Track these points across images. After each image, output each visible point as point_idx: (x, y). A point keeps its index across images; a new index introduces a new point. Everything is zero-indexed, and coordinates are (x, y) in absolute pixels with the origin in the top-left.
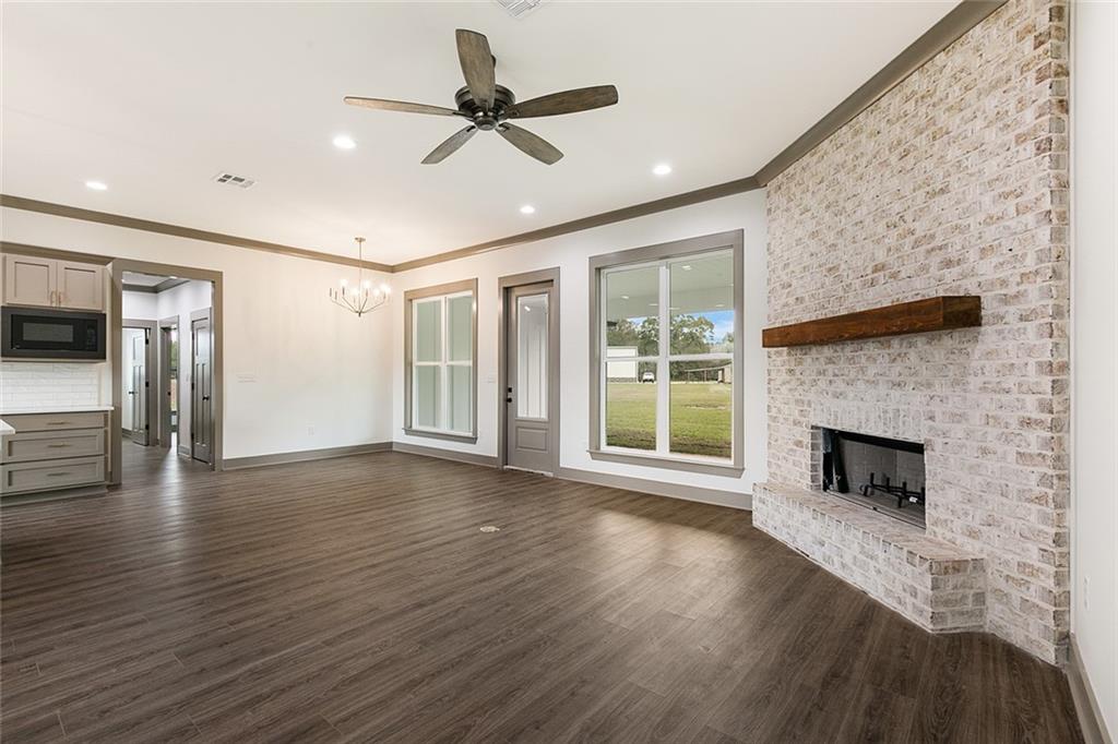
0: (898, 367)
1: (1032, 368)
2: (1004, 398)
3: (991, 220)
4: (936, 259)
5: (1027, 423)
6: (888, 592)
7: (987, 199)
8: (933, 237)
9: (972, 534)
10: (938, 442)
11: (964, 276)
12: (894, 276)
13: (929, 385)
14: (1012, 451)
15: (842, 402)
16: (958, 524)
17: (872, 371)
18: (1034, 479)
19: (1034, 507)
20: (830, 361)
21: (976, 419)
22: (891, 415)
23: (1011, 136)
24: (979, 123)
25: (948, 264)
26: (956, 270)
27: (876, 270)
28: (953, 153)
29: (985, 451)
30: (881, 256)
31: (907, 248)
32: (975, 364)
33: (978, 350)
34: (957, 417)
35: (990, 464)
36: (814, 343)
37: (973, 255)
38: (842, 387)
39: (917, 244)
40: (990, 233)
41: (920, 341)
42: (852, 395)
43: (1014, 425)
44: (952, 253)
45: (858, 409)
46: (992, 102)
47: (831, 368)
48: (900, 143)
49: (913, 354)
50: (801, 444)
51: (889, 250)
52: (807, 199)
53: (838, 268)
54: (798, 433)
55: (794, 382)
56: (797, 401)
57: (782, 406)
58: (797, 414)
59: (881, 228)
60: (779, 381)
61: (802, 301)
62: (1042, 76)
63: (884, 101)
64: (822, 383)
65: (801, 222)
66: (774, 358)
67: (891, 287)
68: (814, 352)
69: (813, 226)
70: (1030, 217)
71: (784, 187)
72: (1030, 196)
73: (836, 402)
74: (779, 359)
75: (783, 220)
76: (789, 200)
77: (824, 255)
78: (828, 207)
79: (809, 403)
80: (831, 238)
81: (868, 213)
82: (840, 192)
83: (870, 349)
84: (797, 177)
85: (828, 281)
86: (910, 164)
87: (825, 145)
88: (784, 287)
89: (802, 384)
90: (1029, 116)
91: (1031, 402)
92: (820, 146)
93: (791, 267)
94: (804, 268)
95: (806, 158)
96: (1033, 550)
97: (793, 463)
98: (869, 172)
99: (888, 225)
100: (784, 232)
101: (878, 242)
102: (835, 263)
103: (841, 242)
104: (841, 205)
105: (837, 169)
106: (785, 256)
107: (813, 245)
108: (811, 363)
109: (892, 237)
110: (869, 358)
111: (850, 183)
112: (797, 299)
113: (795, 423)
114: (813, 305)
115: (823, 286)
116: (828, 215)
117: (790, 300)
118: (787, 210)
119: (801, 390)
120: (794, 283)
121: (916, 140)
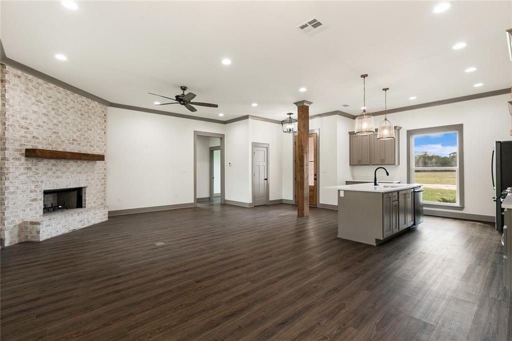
0: (80, 168)
1: (103, 169)
2: (99, 175)
3: (98, 141)
4: (89, 144)
5: (103, 178)
7: (98, 137)
8: (88, 139)
9: (95, 203)
10: (89, 185)
12: (79, 144)
13: (87, 173)
14: (100, 184)
15: (60, 179)
16: (92, 202)
17: (72, 169)
18: (103, 188)
19: (103, 193)
20: (54, 165)
21: (96, 179)
23: (101, 128)
24: (97, 121)
25: (91, 146)
27: (73, 140)
28: (92, 123)
29: (97, 185)
30: (75, 137)
31: (82, 139)
32: (96, 168)
34: (93, 179)
35: (98, 187)
36: (46, 158)
37: (95, 147)
38: (61, 174)
39: (85, 139)
40: (98, 143)
41: (85, 162)
42: (64, 176)
44: (92, 144)
45: (67, 181)
46: (99, 119)
47: (54, 168)
48: (80, 110)
49: (84, 166)
50: (35, 200)
51: (78, 136)
52: (41, 98)
53: (58, 133)
54: (33, 195)
55: (30, 173)
56: (33, 182)
57: (21, 186)
58: (33, 187)
59: (75, 129)
60: (17, 173)
61: (37, 138)
62: (105, 121)
63: (76, 95)
64: (50, 173)
65: (37, 105)
66: (11, 161)
67: (78, 147)
68: (45, 161)
69: (45, 111)
70: (103, 144)
71: (23, 79)
72: (103, 140)
73: (57, 179)
74: (18, 163)
75: (21, 95)
76: (27, 89)
77: (51, 126)
78: (53, 109)
79: (42, 182)
80: (55, 121)
81: (71, 123)
82: (59, 108)
83: (72, 162)
84: (34, 83)
85: (54, 136)
86: (84, 118)
87: (52, 85)
88: (22, 127)
89: (37, 174)
90: (103, 126)
91: (103, 175)
92: (50, 84)
93: (29, 121)
94: (39, 125)
95: (40, 81)
96: (103, 200)
97: (30, 210)
98: (72, 111)
99: (77, 130)
100: (23, 101)
101: (74, 132)
102: (57, 131)
103: (60, 125)
104: (60, 113)
105: (58, 99)
106: (24, 113)
107: (45, 119)
108: (43, 165)
109: (78, 134)
110: (71, 165)
111: (64, 108)
112: (34, 137)
113: (31, 191)
114: (45, 142)
115: (50, 137)
116: (53, 112)
117: (28, 135)
118: (25, 92)
119: (36, 177)
120: (31, 129)
121: (85, 114)
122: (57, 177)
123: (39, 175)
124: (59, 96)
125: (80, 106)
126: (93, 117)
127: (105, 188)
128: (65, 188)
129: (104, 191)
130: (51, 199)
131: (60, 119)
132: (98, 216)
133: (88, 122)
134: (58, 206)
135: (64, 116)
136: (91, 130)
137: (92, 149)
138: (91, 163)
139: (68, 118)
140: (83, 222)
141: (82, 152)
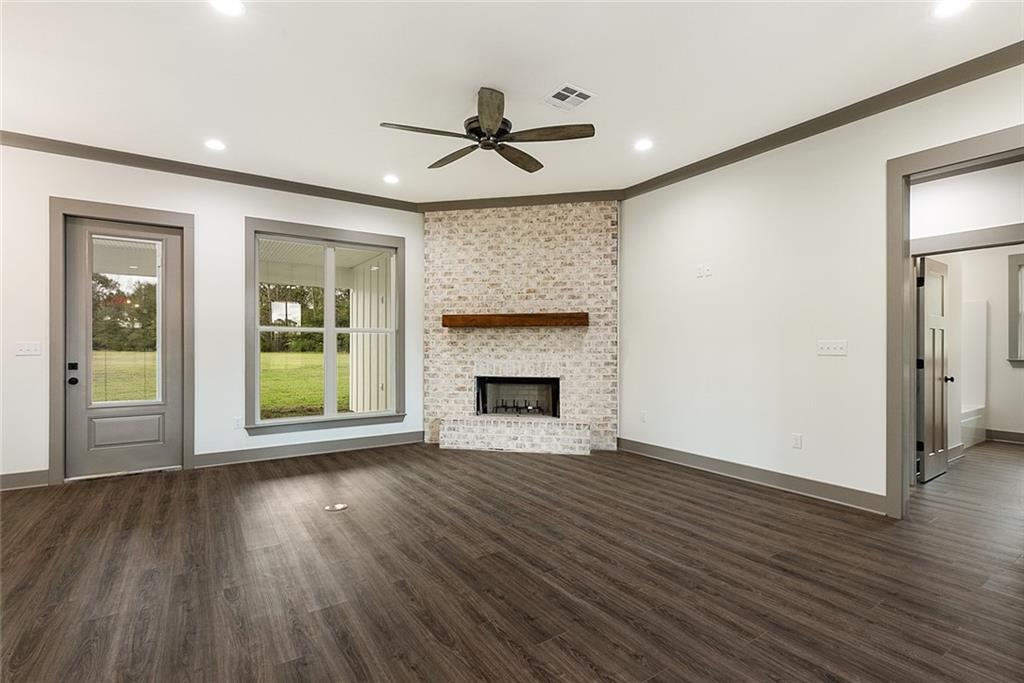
0: (543, 342)
1: (609, 343)
2: (598, 355)
3: (593, 283)
4: (566, 294)
5: (607, 364)
6: (564, 447)
7: (592, 275)
8: (565, 283)
9: (584, 412)
10: (566, 377)
11: (581, 304)
12: (543, 297)
13: (563, 350)
14: (601, 375)
15: (501, 360)
16: (577, 410)
17: (526, 344)
18: (610, 384)
19: (610, 395)
20: (493, 337)
21: (586, 364)
22: (539, 366)
23: (602, 254)
24: (588, 243)
25: (573, 297)
26: (577, 301)
27: (529, 291)
28: (575, 250)
29: (590, 377)
30: (533, 286)
31: (550, 285)
32: (586, 341)
33: (587, 335)
34: (578, 364)
35: (592, 382)
36: (478, 327)
37: (585, 296)
38: (503, 352)
39: (556, 284)
40: (593, 289)
41: (558, 330)
42: (511, 357)
43: (603, 364)
44: (575, 293)
45: (516, 364)
46: (594, 237)
47: (493, 342)
48: (545, 233)
49: (553, 336)
50: (463, 389)
51: (539, 283)
52: (470, 237)
53: (499, 285)
54: (460, 382)
55: (456, 350)
56: (460, 362)
57: (442, 366)
58: (459, 370)
59: (533, 271)
60: (439, 349)
61: (465, 299)
62: (614, 237)
63: (535, 208)
64: (485, 350)
65: (464, 250)
66: (432, 334)
67: (540, 302)
68: (477, 332)
69: (476, 255)
70: (609, 287)
71: (445, 221)
72: (609, 279)
73: (498, 361)
74: (439, 335)
75: (444, 243)
76: (451, 232)
77: (487, 275)
78: (491, 248)
79: (472, 363)
80: (494, 267)
81: (524, 261)
82: (501, 243)
83: (525, 332)
84: (460, 220)
85: (491, 291)
86: (552, 246)
87: (488, 211)
88: (444, 287)
89: (464, 351)
90: (609, 249)
91: (609, 356)
92: (484, 210)
93: (453, 276)
94: (468, 279)
95: (470, 212)
96: (609, 411)
97: (456, 402)
98: (525, 240)
99: (538, 271)
100: (445, 251)
101: (531, 278)
102: (497, 282)
103: (502, 271)
104: (502, 250)
105: (499, 229)
106: (446, 267)
107: (476, 266)
108: (474, 338)
109: (540, 278)
110: (524, 337)
111: (509, 240)
112: (460, 297)
113: (457, 376)
114: (476, 303)
115: (486, 293)
116: (490, 253)
117: (452, 297)
118: (448, 237)
119: (464, 355)
120: (456, 286)
121: (556, 236)
122: (497, 357)
123: (469, 353)
124: (501, 222)
125: (543, 226)
126: (577, 237)
127: (615, 384)
128: (513, 376)
129: (613, 392)
131: (504, 260)
133: (564, 250)
134: (526, 407)
135: (509, 253)
136: (570, 265)
137: (574, 302)
138: (573, 331)
139: (517, 254)
140: (519, 441)
141: (549, 312)
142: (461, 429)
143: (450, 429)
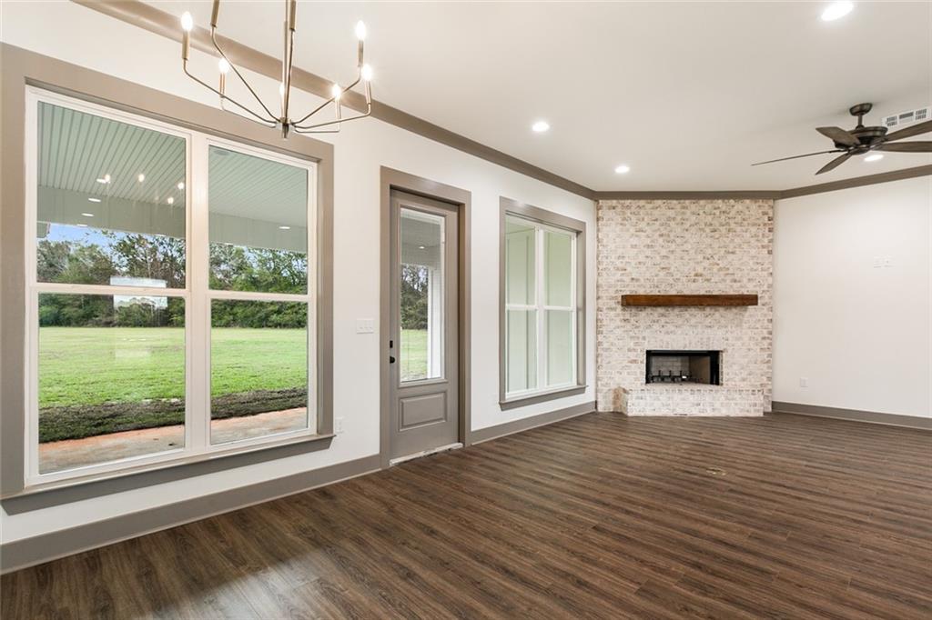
0: (709, 320)
1: (766, 321)
2: (756, 331)
3: (752, 269)
4: (729, 278)
5: (764, 338)
7: (751, 262)
8: (728, 269)
9: (744, 380)
10: (730, 349)
11: (742, 287)
12: (708, 280)
13: (726, 327)
14: (758, 348)
15: (672, 336)
16: (737, 378)
17: (693, 321)
18: (766, 356)
19: (766, 365)
20: (663, 315)
21: (746, 339)
22: (705, 340)
23: (759, 244)
24: (748, 235)
25: (735, 281)
26: (739, 284)
27: (696, 275)
28: (737, 240)
29: (749, 350)
30: (700, 270)
31: (715, 270)
32: (746, 319)
33: (747, 314)
34: (738, 339)
35: (751, 353)
37: (745, 280)
38: (673, 329)
39: (720, 269)
40: (752, 274)
41: (721, 310)
42: (680, 332)
43: (760, 339)
44: (736, 277)
45: (685, 339)
46: (754, 230)
47: (663, 319)
48: (711, 225)
49: (717, 314)
50: (635, 361)
51: (705, 268)
52: (642, 225)
53: (669, 269)
54: (632, 356)
55: (628, 326)
56: (632, 337)
57: (616, 342)
58: (632, 345)
59: (700, 257)
60: (612, 326)
61: (637, 280)
62: (770, 230)
63: (702, 202)
64: (656, 326)
65: (637, 236)
66: (605, 311)
67: (706, 284)
68: (649, 310)
69: (648, 241)
70: (765, 273)
71: (619, 209)
72: (766, 266)
73: (667, 336)
74: (612, 313)
75: (617, 229)
76: (624, 219)
77: (658, 259)
78: (661, 235)
79: (644, 338)
80: (664, 252)
81: (692, 248)
82: (671, 231)
83: (693, 311)
84: (633, 209)
85: (662, 274)
86: (717, 236)
87: (659, 202)
88: (618, 269)
89: (637, 327)
90: (766, 240)
91: (765, 331)
92: (655, 201)
93: (627, 259)
94: (640, 263)
95: (642, 203)
96: (765, 378)
97: (628, 374)
98: (693, 230)
99: (704, 258)
100: (619, 236)
101: (698, 263)
102: (668, 266)
103: (672, 257)
104: (672, 238)
105: (669, 219)
106: (620, 251)
107: (648, 252)
108: (646, 315)
109: (706, 263)
110: (691, 315)
111: (679, 230)
112: (633, 279)
113: (629, 350)
114: (648, 284)
115: (657, 275)
116: (661, 240)
117: (625, 278)
118: (621, 224)
119: (636, 331)
120: (629, 269)
121: (721, 228)
122: (667, 333)
123: (641, 329)
124: (671, 213)
125: (709, 219)
126: (738, 229)
127: (770, 356)
128: (682, 349)
129: (768, 362)
130: (679, 364)
131: (673, 246)
132: (736, 404)
133: (727, 240)
134: (681, 376)
135: (678, 241)
136: (733, 253)
137: (736, 285)
138: (734, 310)
139: (685, 242)
140: (701, 407)
141: (714, 294)
142: (648, 398)
143: (638, 398)
